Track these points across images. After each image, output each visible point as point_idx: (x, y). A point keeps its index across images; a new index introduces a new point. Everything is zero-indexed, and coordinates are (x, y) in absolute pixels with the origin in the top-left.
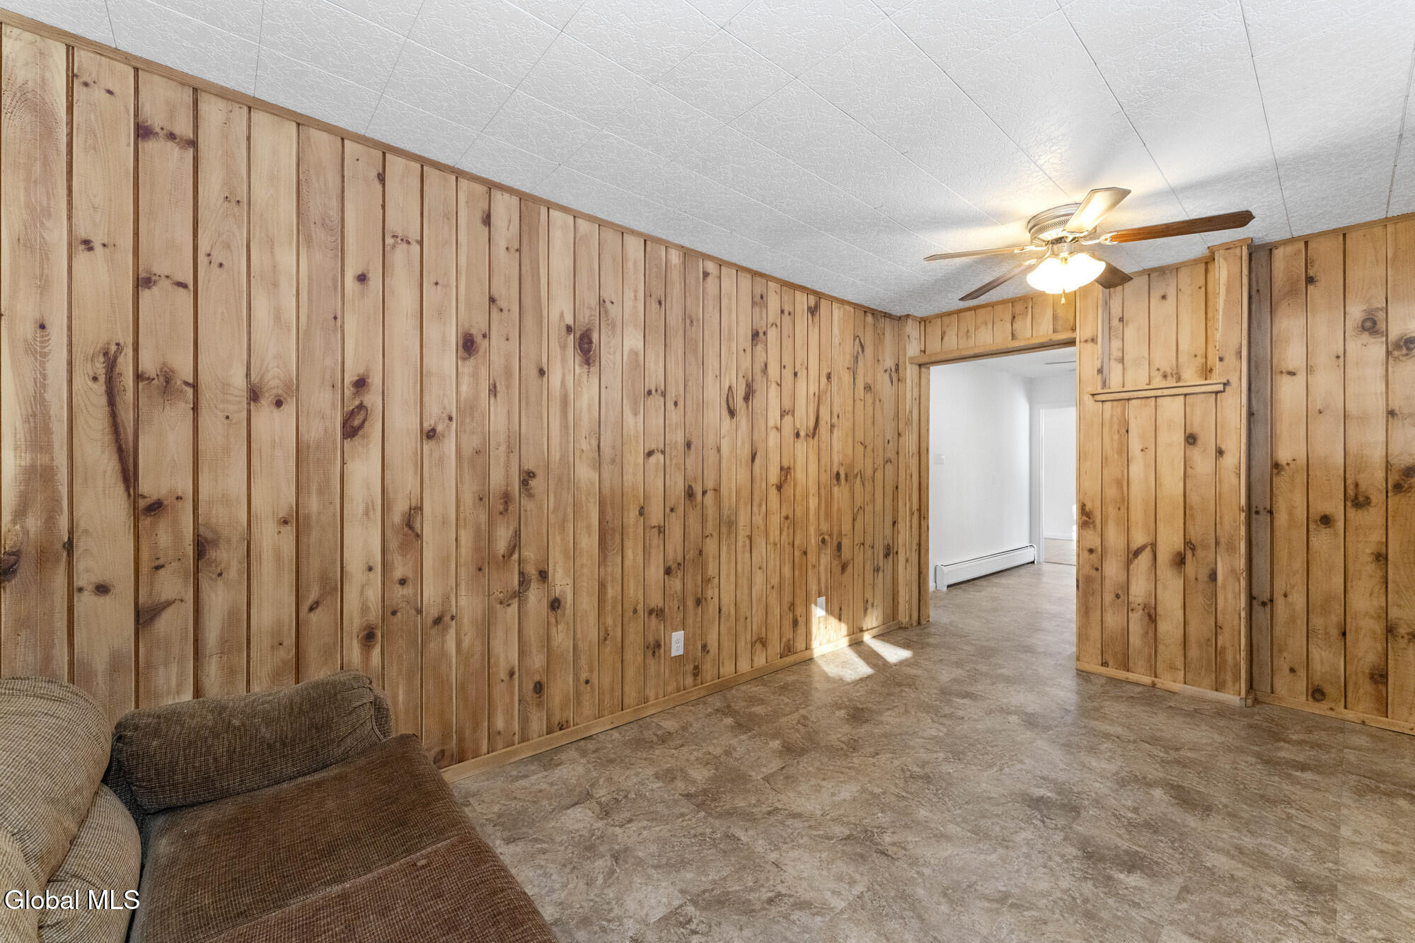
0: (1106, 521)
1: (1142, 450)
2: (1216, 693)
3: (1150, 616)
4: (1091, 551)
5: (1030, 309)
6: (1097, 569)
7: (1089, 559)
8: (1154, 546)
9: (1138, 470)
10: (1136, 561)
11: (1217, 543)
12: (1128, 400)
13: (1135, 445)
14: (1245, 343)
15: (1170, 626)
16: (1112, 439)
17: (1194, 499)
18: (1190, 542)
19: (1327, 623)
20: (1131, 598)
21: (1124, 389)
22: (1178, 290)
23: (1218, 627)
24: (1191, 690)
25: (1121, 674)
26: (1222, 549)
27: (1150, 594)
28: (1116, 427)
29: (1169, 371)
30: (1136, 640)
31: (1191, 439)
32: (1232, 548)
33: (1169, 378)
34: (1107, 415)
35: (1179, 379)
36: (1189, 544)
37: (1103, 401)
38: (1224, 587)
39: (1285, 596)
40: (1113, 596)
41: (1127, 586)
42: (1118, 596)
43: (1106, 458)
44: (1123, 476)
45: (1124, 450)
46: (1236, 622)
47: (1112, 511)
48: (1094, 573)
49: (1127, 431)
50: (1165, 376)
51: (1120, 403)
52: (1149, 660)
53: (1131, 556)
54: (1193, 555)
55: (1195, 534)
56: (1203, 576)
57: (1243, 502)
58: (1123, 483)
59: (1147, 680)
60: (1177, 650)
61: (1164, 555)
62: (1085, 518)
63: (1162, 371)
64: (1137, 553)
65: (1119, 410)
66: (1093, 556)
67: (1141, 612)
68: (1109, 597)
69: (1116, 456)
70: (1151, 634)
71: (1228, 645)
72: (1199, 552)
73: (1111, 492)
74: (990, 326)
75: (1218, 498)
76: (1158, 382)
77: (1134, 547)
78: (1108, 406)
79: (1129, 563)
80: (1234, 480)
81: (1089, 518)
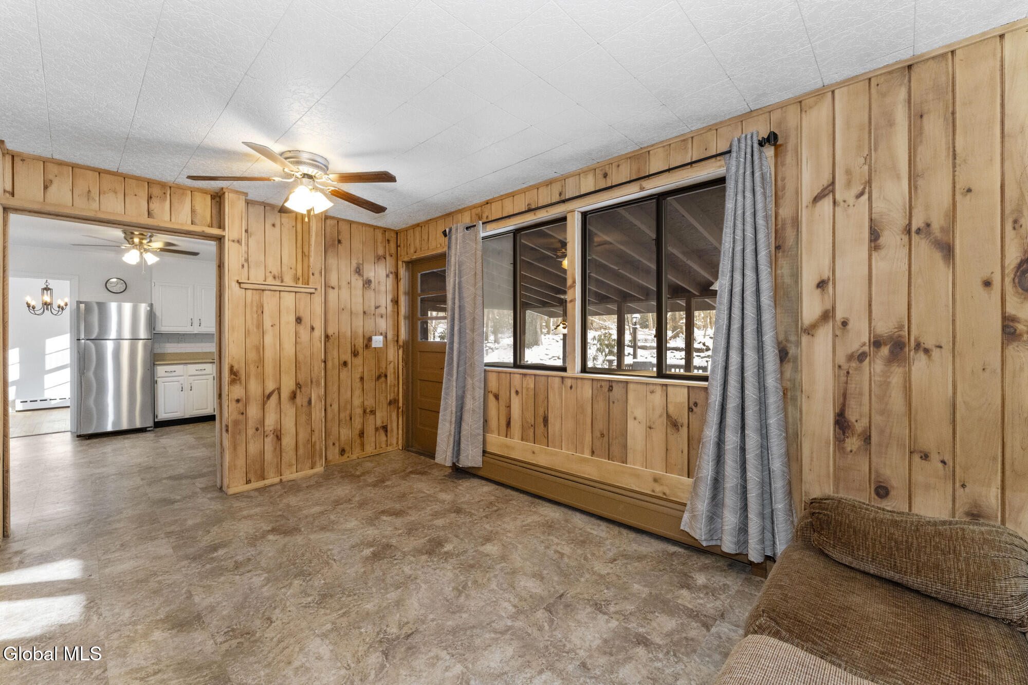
0: (249, 376)
1: (272, 326)
2: (313, 470)
3: (277, 436)
4: (238, 401)
5: (168, 196)
6: (242, 414)
7: (237, 407)
8: (279, 389)
9: (269, 339)
10: (269, 402)
11: (311, 382)
12: (263, 290)
13: (267, 323)
14: (323, 267)
15: (288, 441)
16: (252, 318)
17: (300, 357)
18: (299, 384)
19: (344, 415)
20: (266, 428)
21: (265, 283)
22: (281, 224)
23: (312, 431)
24: (301, 474)
25: (261, 484)
26: (314, 385)
27: (277, 422)
28: (255, 309)
29: (277, 274)
30: (269, 456)
31: (299, 320)
32: (318, 384)
33: (277, 279)
34: (249, 300)
35: (282, 281)
36: (298, 385)
37: (245, 289)
38: (315, 407)
39: (331, 406)
40: (254, 430)
41: (262, 421)
42: (257, 429)
43: (248, 331)
44: (260, 344)
45: (260, 325)
46: (320, 425)
47: (253, 369)
48: (241, 417)
49: (262, 313)
50: (274, 278)
51: (258, 291)
52: (277, 467)
53: (265, 399)
54: (300, 391)
55: (302, 378)
56: (305, 404)
57: (323, 357)
58: (260, 349)
59: (277, 480)
60: (292, 453)
61: (285, 394)
62: (233, 377)
63: (273, 274)
64: (269, 396)
65: (256, 297)
66: (240, 405)
67: (272, 436)
68: (251, 432)
69: (255, 330)
70: (278, 449)
71: (317, 441)
72: (303, 389)
73: (252, 355)
74: (121, 196)
75: (312, 355)
76: (270, 281)
77: (267, 392)
78: (249, 293)
79: (264, 404)
80: (319, 344)
81: (236, 376)
